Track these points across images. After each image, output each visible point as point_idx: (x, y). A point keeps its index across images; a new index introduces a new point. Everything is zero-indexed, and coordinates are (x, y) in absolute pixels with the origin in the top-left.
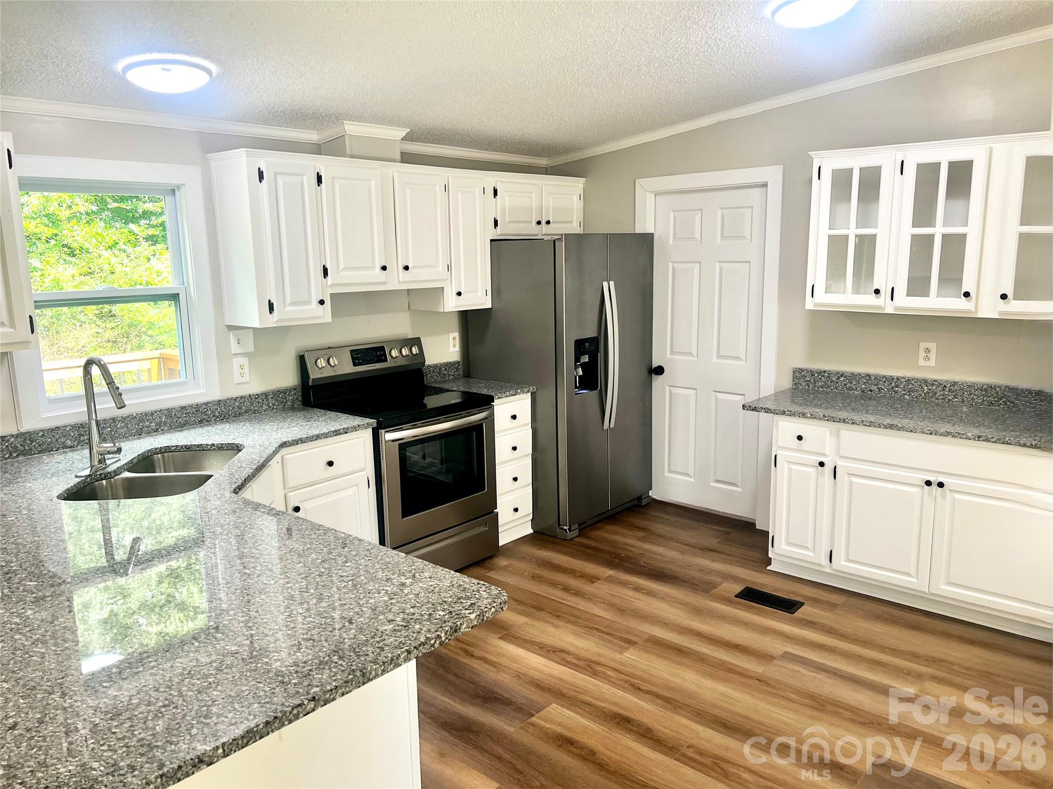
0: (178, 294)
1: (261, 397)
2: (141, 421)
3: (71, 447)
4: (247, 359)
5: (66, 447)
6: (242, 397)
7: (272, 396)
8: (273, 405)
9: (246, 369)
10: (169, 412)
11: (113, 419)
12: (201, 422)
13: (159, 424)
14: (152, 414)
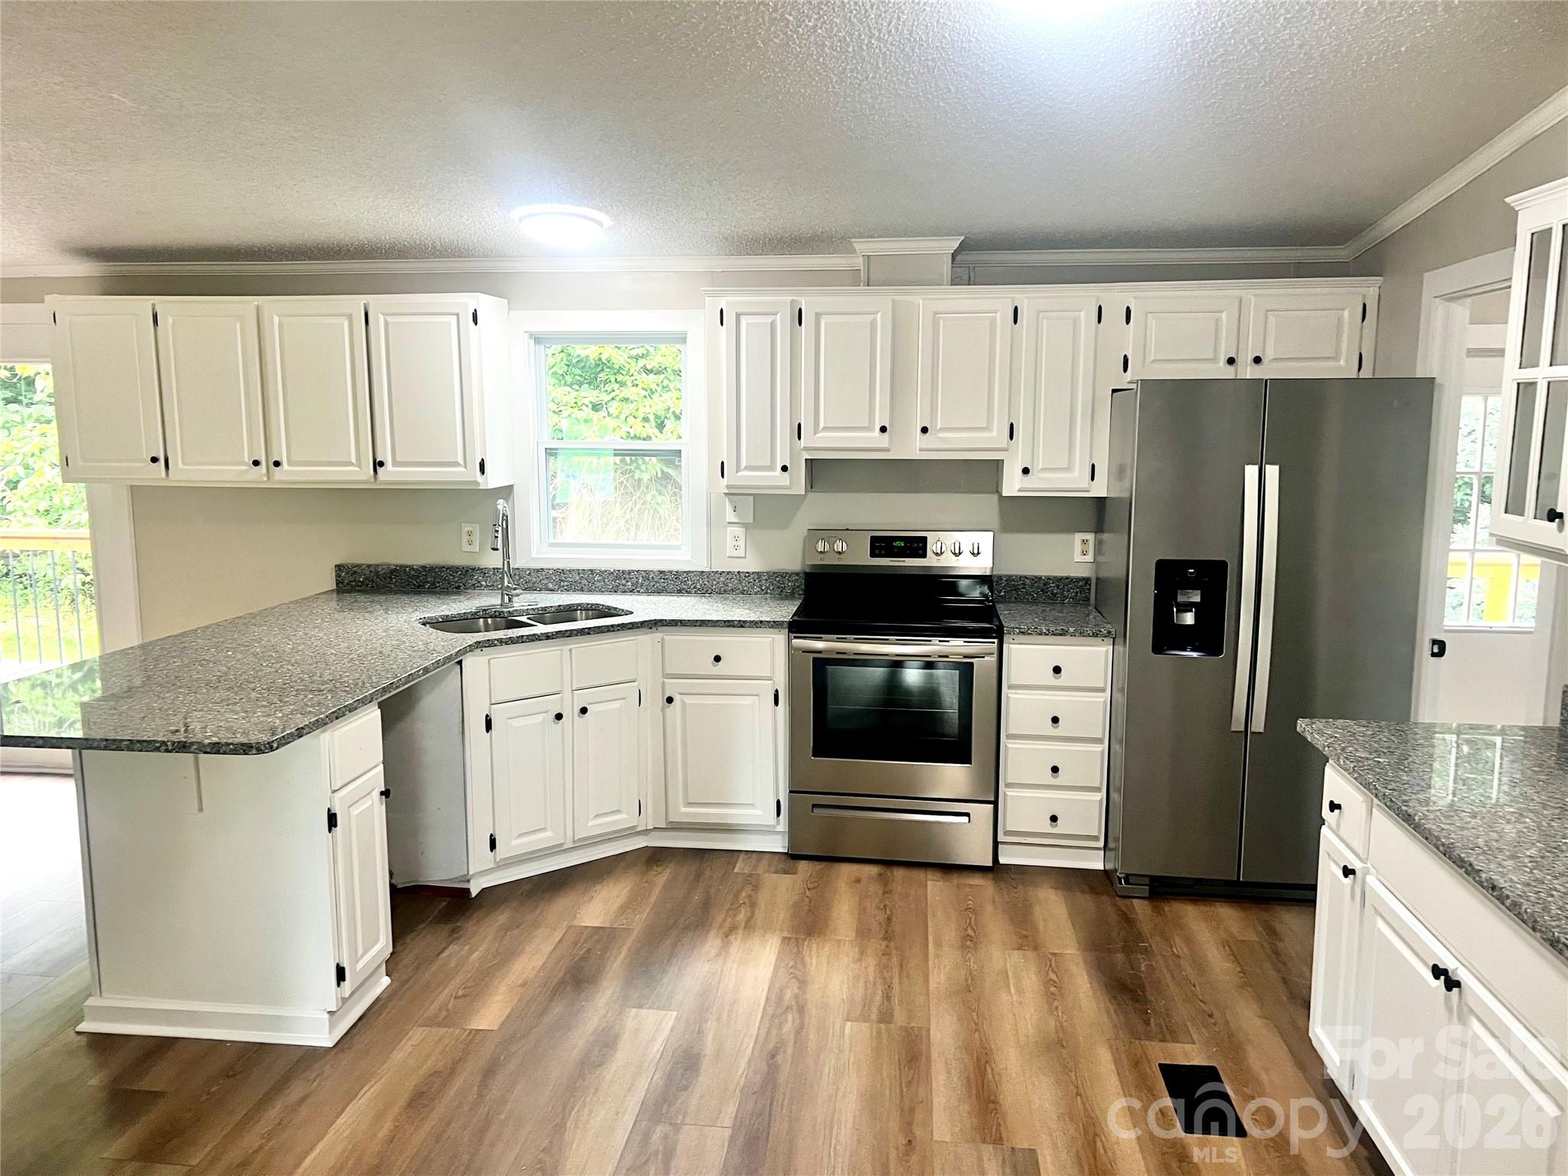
0: (680, 451)
1: (752, 576)
2: (618, 578)
3: (551, 590)
4: (743, 530)
5: (547, 589)
6: (728, 573)
7: (766, 577)
8: (768, 588)
9: (741, 543)
10: (647, 575)
11: (592, 571)
12: (680, 591)
13: (635, 584)
14: (629, 573)
